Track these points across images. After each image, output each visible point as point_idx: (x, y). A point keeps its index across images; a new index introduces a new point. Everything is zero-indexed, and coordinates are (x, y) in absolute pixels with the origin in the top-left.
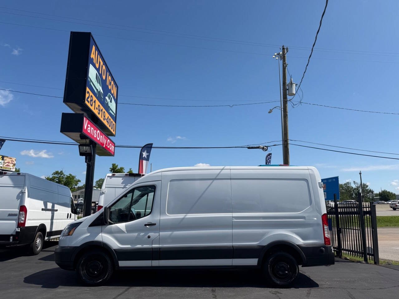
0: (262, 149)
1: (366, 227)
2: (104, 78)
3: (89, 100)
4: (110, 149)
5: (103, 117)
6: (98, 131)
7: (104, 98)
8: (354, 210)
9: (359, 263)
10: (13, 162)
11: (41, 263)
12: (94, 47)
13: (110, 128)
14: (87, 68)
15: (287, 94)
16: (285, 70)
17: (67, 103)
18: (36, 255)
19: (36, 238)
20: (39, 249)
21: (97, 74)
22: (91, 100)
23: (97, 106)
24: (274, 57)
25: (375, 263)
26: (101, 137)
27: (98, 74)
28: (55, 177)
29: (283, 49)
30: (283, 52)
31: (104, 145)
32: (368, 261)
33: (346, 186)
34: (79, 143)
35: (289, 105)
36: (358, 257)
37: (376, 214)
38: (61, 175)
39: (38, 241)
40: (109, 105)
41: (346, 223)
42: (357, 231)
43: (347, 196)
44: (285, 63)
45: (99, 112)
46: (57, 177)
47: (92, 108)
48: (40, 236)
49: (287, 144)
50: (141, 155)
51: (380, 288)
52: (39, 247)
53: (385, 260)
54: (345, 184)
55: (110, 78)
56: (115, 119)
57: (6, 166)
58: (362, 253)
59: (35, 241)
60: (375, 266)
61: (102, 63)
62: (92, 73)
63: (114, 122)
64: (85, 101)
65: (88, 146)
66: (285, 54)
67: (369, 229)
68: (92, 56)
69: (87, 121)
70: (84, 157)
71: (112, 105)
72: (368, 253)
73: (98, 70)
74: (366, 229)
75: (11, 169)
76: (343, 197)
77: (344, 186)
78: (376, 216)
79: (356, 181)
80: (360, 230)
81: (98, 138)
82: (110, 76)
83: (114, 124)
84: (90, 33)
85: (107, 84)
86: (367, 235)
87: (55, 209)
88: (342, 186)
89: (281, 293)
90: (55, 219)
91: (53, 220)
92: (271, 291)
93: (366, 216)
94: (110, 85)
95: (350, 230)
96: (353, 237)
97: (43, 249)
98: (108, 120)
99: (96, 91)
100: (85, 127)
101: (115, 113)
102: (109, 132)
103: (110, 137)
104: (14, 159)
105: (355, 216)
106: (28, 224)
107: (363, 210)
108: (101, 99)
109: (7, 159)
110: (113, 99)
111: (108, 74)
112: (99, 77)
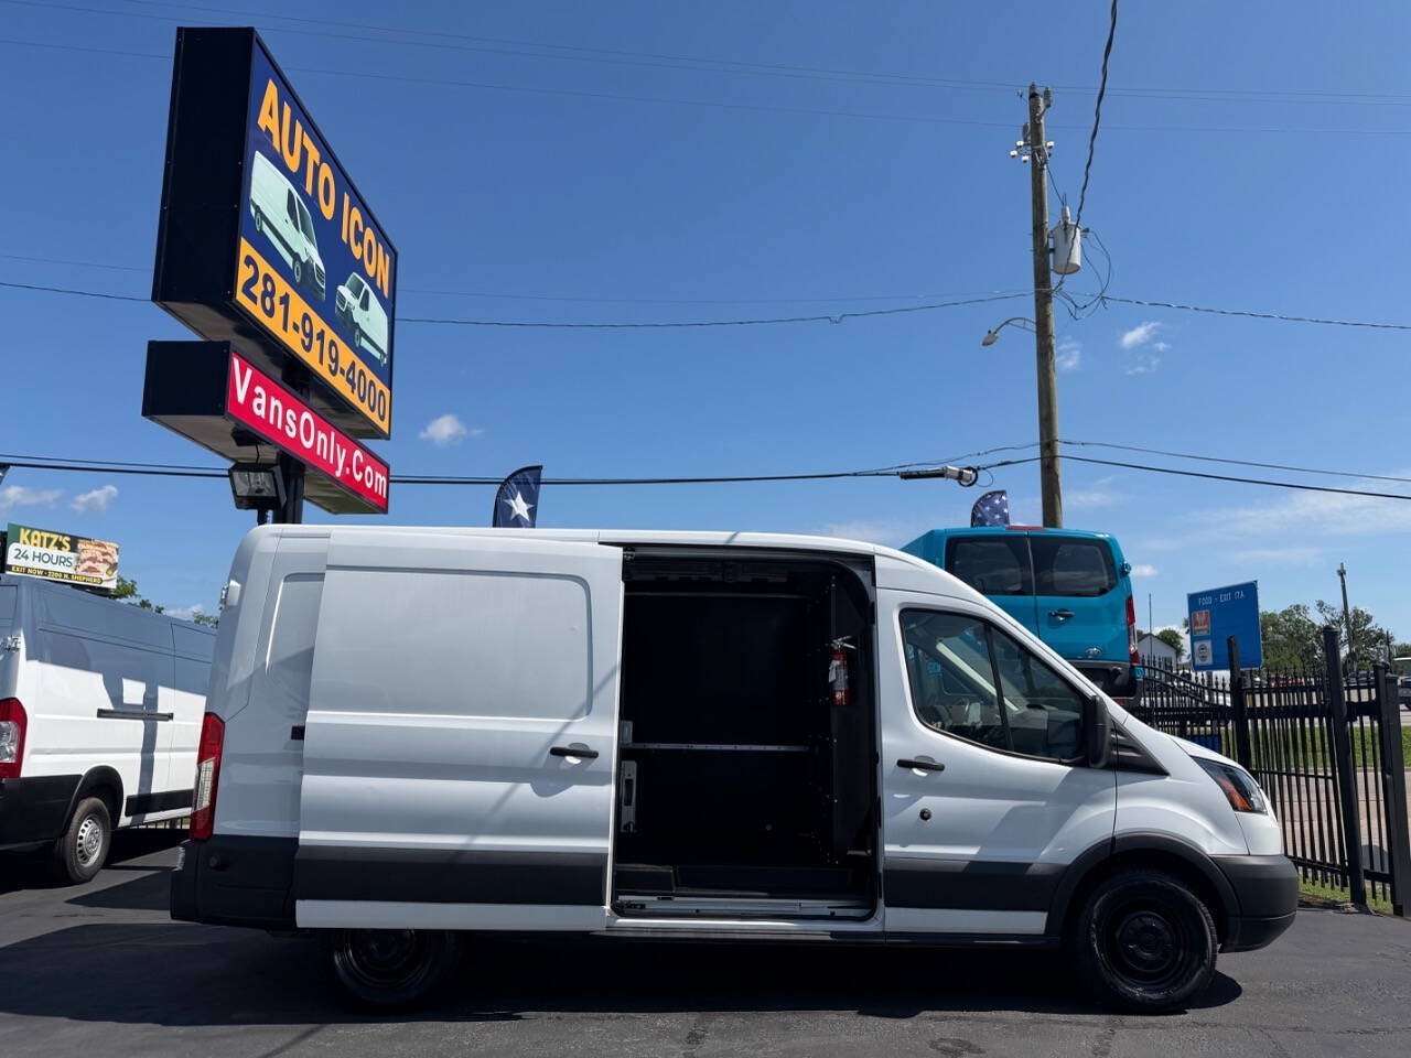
0: (955, 478)
1: (1359, 769)
2: (328, 212)
3: (257, 290)
4: (369, 485)
5: (326, 359)
6: (306, 415)
7: (332, 291)
8: (1310, 699)
9: (1331, 912)
10: (107, 557)
11: (76, 915)
12: (272, 92)
13: (364, 408)
14: (241, 167)
15: (1051, 267)
16: (1041, 176)
17: (172, 305)
19: (75, 821)
20: (93, 859)
21: (290, 192)
22: (267, 294)
23: (296, 315)
24: (1014, 153)
25: (1398, 911)
26: (322, 436)
27: (296, 194)
29: (1033, 96)
30: (1034, 109)
31: (337, 468)
32: (1370, 901)
33: (1290, 620)
34: (233, 459)
35: (1056, 309)
36: (1328, 886)
37: (1402, 719)
39: (87, 831)
40: (356, 320)
41: (1287, 751)
42: (1321, 781)
43: (1292, 655)
44: (1040, 154)
45: (307, 341)
47: (274, 325)
48: (94, 814)
49: (1054, 457)
50: (499, 508)
52: (93, 854)
54: (1284, 613)
55: (356, 215)
56: (387, 374)
57: (86, 571)
58: (1343, 871)
59: (72, 831)
60: (1398, 921)
61: (314, 155)
62: (268, 188)
63: (380, 386)
64: (233, 293)
65: (264, 471)
66: (1040, 118)
67: (1371, 775)
68: (266, 120)
69: (249, 372)
70: (253, 513)
71: (373, 321)
72: (1365, 871)
73: (297, 179)
74: (1360, 775)
75: (102, 581)
76: (1278, 659)
77: (1282, 620)
78: (1399, 724)
79: (1327, 602)
80: (1334, 778)
81: (307, 438)
82: (355, 210)
83: (381, 393)
84: (249, 32)
85: (344, 238)
86: (1362, 797)
87: (161, 710)
88: (1272, 620)
89: (980, 1051)
90: (164, 750)
91: (155, 754)
92: (942, 1040)
93: (1356, 725)
94: (357, 244)
95: (1294, 778)
96: (1305, 805)
97: (109, 862)
98: (351, 376)
99: (289, 260)
100: (241, 397)
101: (385, 351)
102: (362, 422)
103: (367, 442)
104: (111, 547)
105: (1312, 723)
106: (33, 767)
107: (1346, 699)
108: (318, 293)
109: (88, 546)
110: (373, 299)
111: (347, 198)
112: (304, 208)
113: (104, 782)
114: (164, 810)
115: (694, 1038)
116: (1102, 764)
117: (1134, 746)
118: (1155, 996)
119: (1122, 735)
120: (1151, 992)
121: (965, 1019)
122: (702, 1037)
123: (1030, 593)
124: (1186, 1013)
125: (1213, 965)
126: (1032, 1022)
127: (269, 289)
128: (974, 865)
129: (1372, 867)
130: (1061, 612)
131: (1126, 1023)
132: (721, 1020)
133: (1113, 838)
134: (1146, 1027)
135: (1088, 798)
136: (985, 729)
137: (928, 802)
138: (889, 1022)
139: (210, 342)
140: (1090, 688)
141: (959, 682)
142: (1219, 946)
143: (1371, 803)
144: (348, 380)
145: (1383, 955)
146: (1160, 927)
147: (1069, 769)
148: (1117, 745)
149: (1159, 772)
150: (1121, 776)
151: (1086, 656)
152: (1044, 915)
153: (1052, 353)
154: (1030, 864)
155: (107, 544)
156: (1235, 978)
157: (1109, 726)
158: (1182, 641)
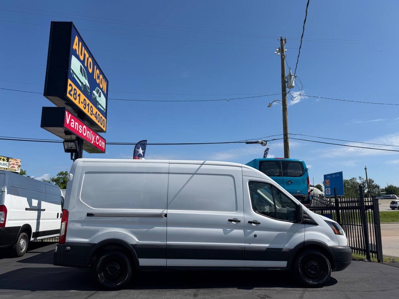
0: (261, 144)
1: (368, 223)
2: (91, 71)
3: (72, 93)
4: (100, 145)
5: (90, 111)
6: (84, 127)
7: (91, 93)
8: (355, 205)
9: (361, 261)
10: (18, 163)
11: (21, 265)
12: (77, 39)
13: (99, 124)
14: (69, 59)
15: (286, 86)
16: (284, 61)
17: (48, 97)
18: (19, 257)
19: (19, 239)
20: (23, 250)
22: (75, 94)
23: (82, 100)
24: (276, 52)
25: (379, 261)
26: (88, 132)
27: (82, 66)
28: (60, 178)
29: (282, 40)
30: (282, 43)
31: (92, 141)
32: (371, 259)
33: (351, 182)
34: (64, 139)
35: (288, 97)
36: (361, 254)
37: (380, 209)
38: (66, 176)
39: (22, 242)
40: (97, 100)
41: (350, 218)
42: (359, 227)
43: (353, 192)
44: (283, 55)
45: (85, 106)
46: (62, 178)
47: (76, 102)
48: (24, 237)
49: (287, 138)
50: (135, 152)
51: (383, 290)
52: (23, 249)
53: (391, 257)
54: (350, 180)
55: (98, 71)
56: (105, 114)
57: (11, 167)
58: (365, 250)
59: (18, 242)
60: (379, 264)
61: (87, 55)
62: (75, 65)
63: (103, 118)
64: (66, 94)
65: (73, 142)
66: (283, 46)
67: (371, 225)
68: (75, 47)
69: (70, 115)
70: (70, 154)
71: (102, 100)
72: (370, 250)
73: (83, 62)
74: (369, 225)
75: (16, 170)
77: (350, 182)
78: (379, 211)
79: (362, 177)
80: (362, 226)
81: (85, 133)
83: (104, 120)
84: (71, 23)
85: (95, 78)
86: (369, 231)
87: (42, 208)
88: (347, 182)
89: (270, 297)
90: (43, 219)
91: (40, 220)
92: (260, 295)
93: (368, 211)
94: (98, 79)
95: (351, 226)
96: (354, 233)
97: (28, 250)
98: (96, 116)
99: (80, 84)
100: (68, 122)
101: (105, 109)
102: (98, 128)
103: (100, 133)
104: (19, 161)
105: (356, 211)
106: (8, 224)
107: (365, 205)
108: (87, 93)
109: (12, 160)
110: (102, 94)
111: (95, 67)
112: (84, 70)
113: (27, 228)
114: (42, 236)
115: (195, 295)
116: (301, 222)
117: (309, 217)
118: (315, 283)
119: (306, 214)
120: (314, 282)
121: (266, 289)
122: (197, 295)
123: (281, 176)
124: (323, 287)
125: (330, 275)
126: (284, 290)
127: (75, 92)
128: (268, 249)
129: (372, 249)
130: (290, 181)
131: (308, 290)
132: (202, 291)
133: (304, 242)
134: (313, 291)
135: (298, 231)
136: (270, 213)
137: (256, 232)
138: (246, 291)
139: (60, 107)
140: (298, 202)
141: (263, 200)
142: (331, 270)
143: (372, 232)
144: (95, 117)
145: (374, 272)
146: (316, 265)
147: (293, 223)
148: (305, 217)
149: (316, 224)
150: (306, 225)
151: (296, 193)
152: (286, 262)
153: (287, 109)
154: (283, 249)
155: (17, 160)
156: (336, 279)
157: (303, 212)
158: (322, 188)
